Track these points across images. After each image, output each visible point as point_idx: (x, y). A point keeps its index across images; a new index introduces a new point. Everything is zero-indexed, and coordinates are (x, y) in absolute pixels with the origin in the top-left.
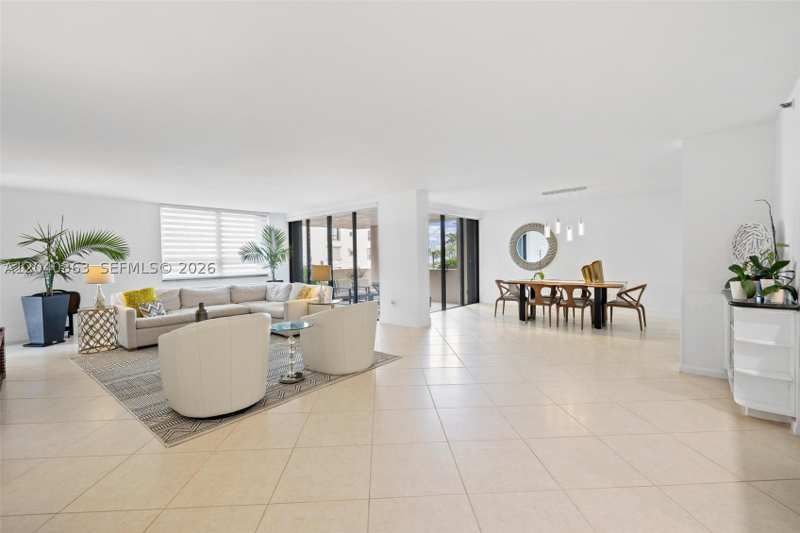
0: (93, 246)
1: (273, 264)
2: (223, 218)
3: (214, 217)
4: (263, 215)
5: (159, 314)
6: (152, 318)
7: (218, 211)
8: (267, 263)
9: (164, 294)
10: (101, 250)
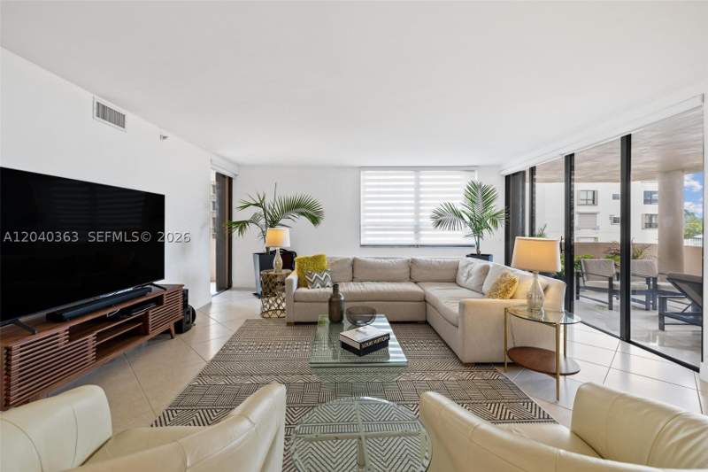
0: (299, 210)
1: (477, 231)
2: (422, 177)
3: (413, 177)
4: (470, 169)
5: (323, 286)
6: (316, 290)
7: (417, 169)
8: (469, 230)
9: (337, 262)
10: (303, 214)
